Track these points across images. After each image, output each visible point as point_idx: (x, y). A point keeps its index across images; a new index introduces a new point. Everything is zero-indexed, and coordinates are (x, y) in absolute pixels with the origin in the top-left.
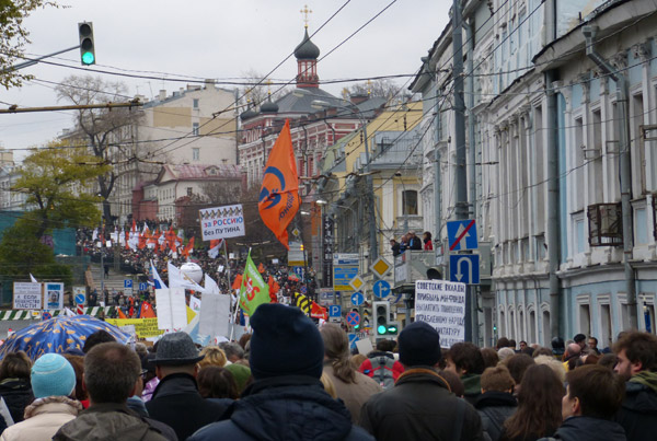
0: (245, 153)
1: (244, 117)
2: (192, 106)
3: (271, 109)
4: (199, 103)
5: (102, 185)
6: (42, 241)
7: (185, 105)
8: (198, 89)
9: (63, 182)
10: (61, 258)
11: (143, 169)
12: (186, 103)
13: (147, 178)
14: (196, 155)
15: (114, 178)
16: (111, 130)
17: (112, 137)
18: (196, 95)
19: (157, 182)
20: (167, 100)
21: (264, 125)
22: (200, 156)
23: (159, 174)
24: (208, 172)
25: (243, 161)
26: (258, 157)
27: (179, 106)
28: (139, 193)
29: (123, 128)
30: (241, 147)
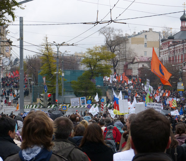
0: (162, 53)
1: (162, 41)
2: (145, 37)
3: (171, 38)
4: (147, 36)
5: (114, 64)
6: (92, 81)
7: (142, 37)
8: (147, 32)
9: (99, 61)
10: (98, 87)
11: (127, 58)
12: (143, 36)
13: (129, 61)
14: (146, 54)
15: (118, 61)
16: (117, 45)
17: (117, 47)
18: (146, 33)
19: (132, 63)
20: (136, 35)
21: (169, 43)
22: (147, 54)
23: (133, 60)
24: (149, 59)
25: (161, 56)
26: (167, 54)
27: (140, 37)
28: (126, 66)
29: (121, 44)
30: (161, 51)
